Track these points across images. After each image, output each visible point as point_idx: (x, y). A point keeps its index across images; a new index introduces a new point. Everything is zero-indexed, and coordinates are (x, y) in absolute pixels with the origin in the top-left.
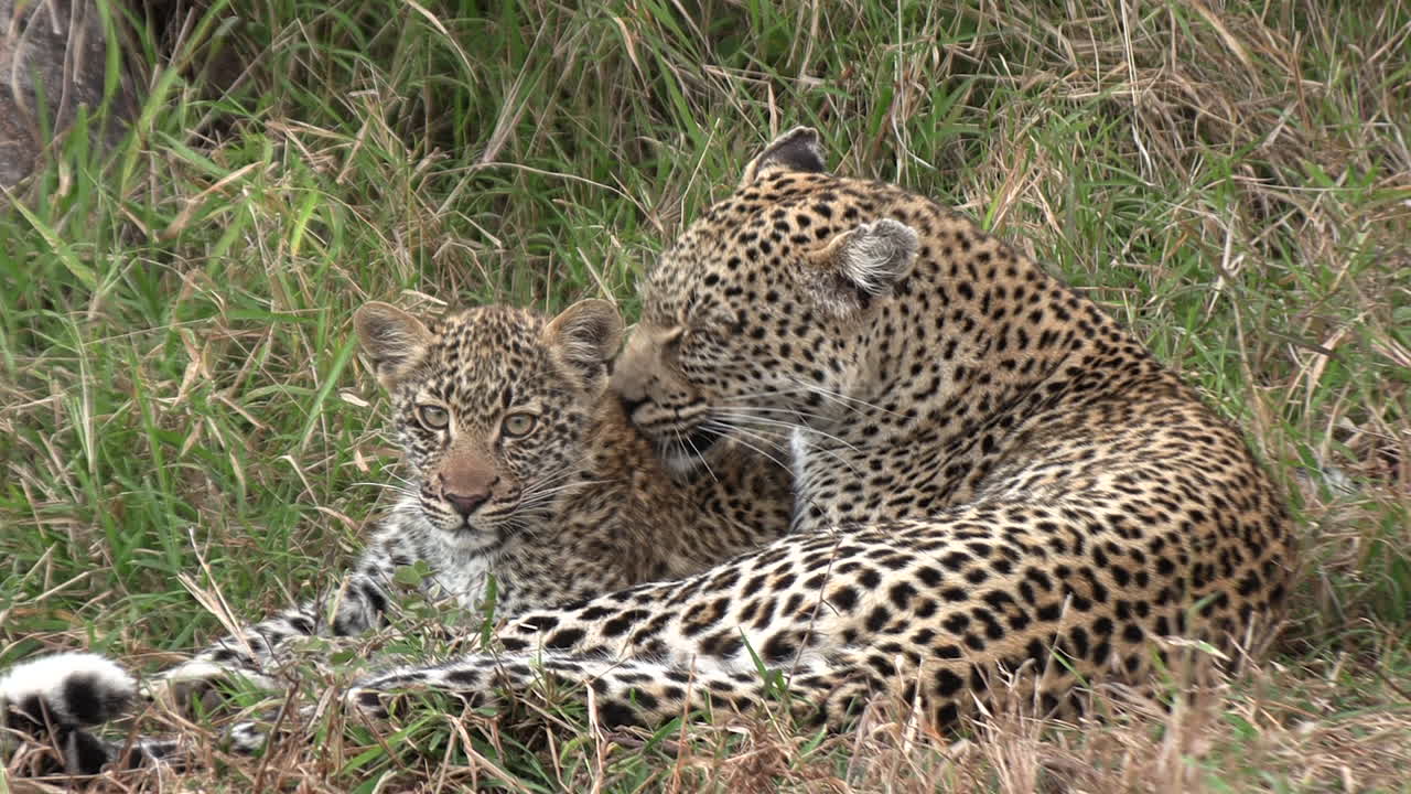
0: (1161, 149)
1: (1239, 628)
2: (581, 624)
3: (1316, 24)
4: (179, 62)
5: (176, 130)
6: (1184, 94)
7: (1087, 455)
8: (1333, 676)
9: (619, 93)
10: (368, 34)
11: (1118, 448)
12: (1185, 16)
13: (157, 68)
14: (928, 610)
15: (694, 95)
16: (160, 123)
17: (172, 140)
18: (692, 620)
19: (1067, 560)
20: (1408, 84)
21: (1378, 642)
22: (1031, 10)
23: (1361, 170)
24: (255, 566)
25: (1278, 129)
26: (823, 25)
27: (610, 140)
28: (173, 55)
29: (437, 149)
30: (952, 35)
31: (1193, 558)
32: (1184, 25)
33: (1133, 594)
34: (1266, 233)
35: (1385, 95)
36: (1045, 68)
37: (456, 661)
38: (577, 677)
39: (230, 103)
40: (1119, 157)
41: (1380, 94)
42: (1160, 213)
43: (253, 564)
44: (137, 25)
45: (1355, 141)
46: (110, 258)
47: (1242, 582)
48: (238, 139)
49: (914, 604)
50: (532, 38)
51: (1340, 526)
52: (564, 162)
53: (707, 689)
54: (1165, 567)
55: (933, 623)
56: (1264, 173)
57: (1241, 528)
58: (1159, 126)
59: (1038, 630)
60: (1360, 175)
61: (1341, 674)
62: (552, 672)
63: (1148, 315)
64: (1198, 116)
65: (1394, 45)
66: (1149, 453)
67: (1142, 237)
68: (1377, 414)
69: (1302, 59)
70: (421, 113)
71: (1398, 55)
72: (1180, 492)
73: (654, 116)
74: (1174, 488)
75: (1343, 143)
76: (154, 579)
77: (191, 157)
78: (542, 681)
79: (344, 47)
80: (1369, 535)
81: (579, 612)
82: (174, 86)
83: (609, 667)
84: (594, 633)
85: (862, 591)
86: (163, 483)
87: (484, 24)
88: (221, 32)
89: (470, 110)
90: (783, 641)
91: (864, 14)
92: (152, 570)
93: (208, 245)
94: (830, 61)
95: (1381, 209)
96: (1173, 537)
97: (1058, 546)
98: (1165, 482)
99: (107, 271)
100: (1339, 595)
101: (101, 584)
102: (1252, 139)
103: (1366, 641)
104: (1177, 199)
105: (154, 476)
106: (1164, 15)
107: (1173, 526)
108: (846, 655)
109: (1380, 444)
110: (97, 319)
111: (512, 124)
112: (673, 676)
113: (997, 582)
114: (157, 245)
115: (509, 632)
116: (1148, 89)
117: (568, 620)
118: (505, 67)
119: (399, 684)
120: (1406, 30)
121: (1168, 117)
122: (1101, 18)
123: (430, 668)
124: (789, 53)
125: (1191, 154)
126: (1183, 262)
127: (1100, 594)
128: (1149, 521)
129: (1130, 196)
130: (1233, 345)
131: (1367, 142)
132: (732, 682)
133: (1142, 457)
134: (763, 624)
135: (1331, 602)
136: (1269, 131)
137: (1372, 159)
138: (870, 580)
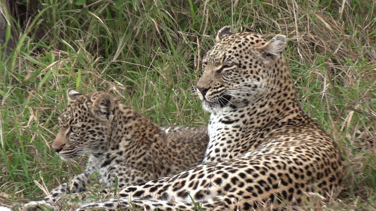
0: (305, 54)
1: (329, 191)
2: (143, 189)
3: (348, 19)
4: (27, 32)
5: (26, 51)
6: (311, 39)
7: (287, 140)
8: (355, 203)
9: (152, 39)
10: (81, 24)
11: (296, 139)
12: (311, 17)
13: (21, 34)
14: (242, 185)
15: (173, 40)
16: (22, 49)
17: (25, 54)
18: (175, 187)
19: (282, 171)
20: (375, 36)
21: (368, 193)
22: (268, 16)
23: (362, 60)
24: (50, 173)
25: (338, 49)
26: (209, 20)
27: (150, 53)
28: (25, 30)
29: (100, 56)
30: (246, 23)
31: (317, 171)
32: (311, 20)
33: (300, 181)
34: (335, 78)
35: (368, 39)
36: (272, 32)
37: (107, 201)
38: (141, 205)
39: (42, 43)
40: (293, 57)
41: (367, 38)
42: (305, 72)
43: (49, 173)
44: (15, 22)
45: (360, 52)
46: (8, 87)
47: (330, 178)
48: (44, 53)
49: (238, 183)
50: (127, 24)
51: (357, 160)
52: (137, 59)
53: (178, 208)
54: (309, 174)
55: (243, 189)
56: (334, 61)
57: (331, 163)
58: (304, 48)
59: (273, 191)
60: (361, 61)
61: (358, 202)
62: (134, 203)
63: (302, 101)
64: (316, 45)
65: (371, 25)
66: (305, 141)
67: (300, 79)
68: (367, 129)
69: (345, 29)
70: (96, 45)
71: (372, 27)
72: (313, 152)
73: (162, 46)
74: (311, 151)
75: (357, 52)
76: (21, 178)
77: (31, 59)
78: (131, 206)
79: (74, 27)
80: (365, 163)
81: (143, 186)
82: (26, 39)
83: (151, 202)
84: (147, 192)
85: (223, 179)
86: (23, 151)
87: (113, 20)
88: (38, 23)
89: (110, 44)
90: (200, 193)
91: (221, 17)
92: (20, 175)
93: (35, 84)
94: (211, 30)
95: (367, 71)
96: (311, 165)
97: (279, 167)
98: (309, 149)
99: (7, 91)
100: (357, 180)
101: (5, 179)
102: (330, 51)
103: (364, 193)
104: (310, 69)
105: (21, 149)
106: (305, 17)
107: (311, 162)
108: (218, 198)
109: (368, 137)
110: (4, 105)
111: (122, 49)
112: (169, 204)
113: (261, 177)
114: (21, 84)
115: (123, 192)
116: (301, 38)
117: (139, 188)
118: (120, 33)
119: (91, 207)
120: (374, 20)
121: (307, 45)
122: (288, 18)
123: (99, 203)
124: (200, 28)
125: (314, 56)
126: (312, 86)
127: (291, 181)
128: (305, 160)
129: (297, 68)
130: (326, 110)
131: (364, 52)
132: (186, 206)
133: (302, 142)
134: (195, 188)
135: (355, 182)
136: (335, 49)
137: (365, 57)
138: (226, 176)
